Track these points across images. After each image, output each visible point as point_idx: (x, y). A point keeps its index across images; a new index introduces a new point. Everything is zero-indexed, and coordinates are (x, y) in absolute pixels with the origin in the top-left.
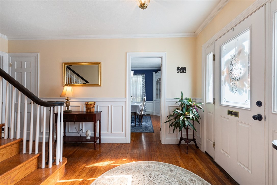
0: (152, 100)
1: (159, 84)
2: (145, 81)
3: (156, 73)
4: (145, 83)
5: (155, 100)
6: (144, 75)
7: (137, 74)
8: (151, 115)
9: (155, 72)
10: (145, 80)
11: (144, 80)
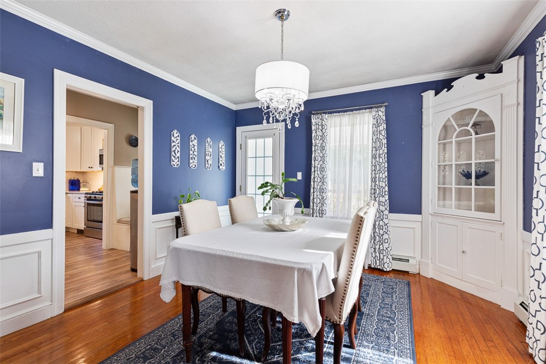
0: (419, 212)
1: (454, 140)
2: (383, 133)
3: (436, 94)
4: (385, 141)
5: (431, 211)
6: (383, 109)
7: (352, 110)
8: (414, 275)
9: (432, 92)
10: (387, 129)
11: (381, 128)
